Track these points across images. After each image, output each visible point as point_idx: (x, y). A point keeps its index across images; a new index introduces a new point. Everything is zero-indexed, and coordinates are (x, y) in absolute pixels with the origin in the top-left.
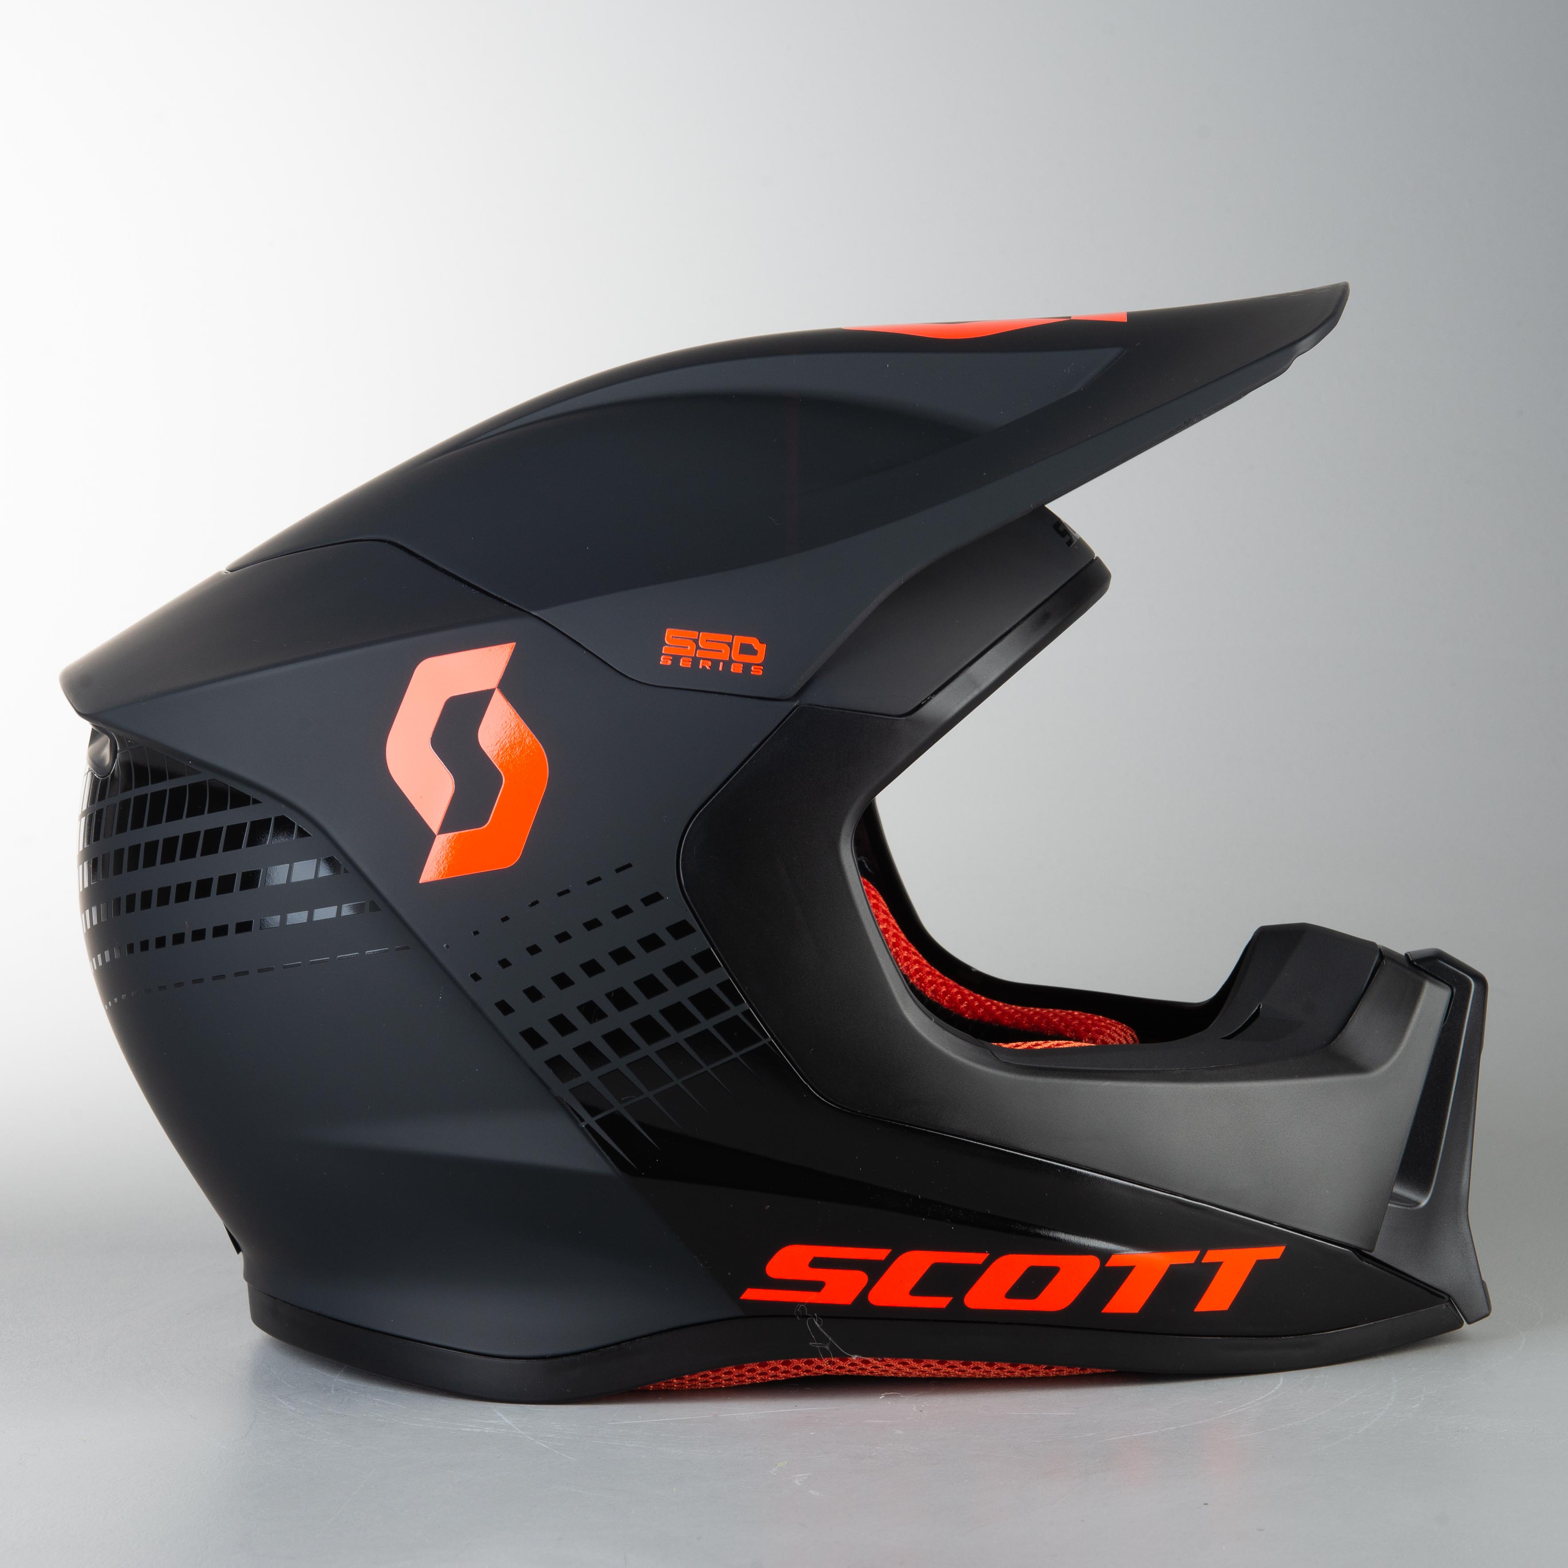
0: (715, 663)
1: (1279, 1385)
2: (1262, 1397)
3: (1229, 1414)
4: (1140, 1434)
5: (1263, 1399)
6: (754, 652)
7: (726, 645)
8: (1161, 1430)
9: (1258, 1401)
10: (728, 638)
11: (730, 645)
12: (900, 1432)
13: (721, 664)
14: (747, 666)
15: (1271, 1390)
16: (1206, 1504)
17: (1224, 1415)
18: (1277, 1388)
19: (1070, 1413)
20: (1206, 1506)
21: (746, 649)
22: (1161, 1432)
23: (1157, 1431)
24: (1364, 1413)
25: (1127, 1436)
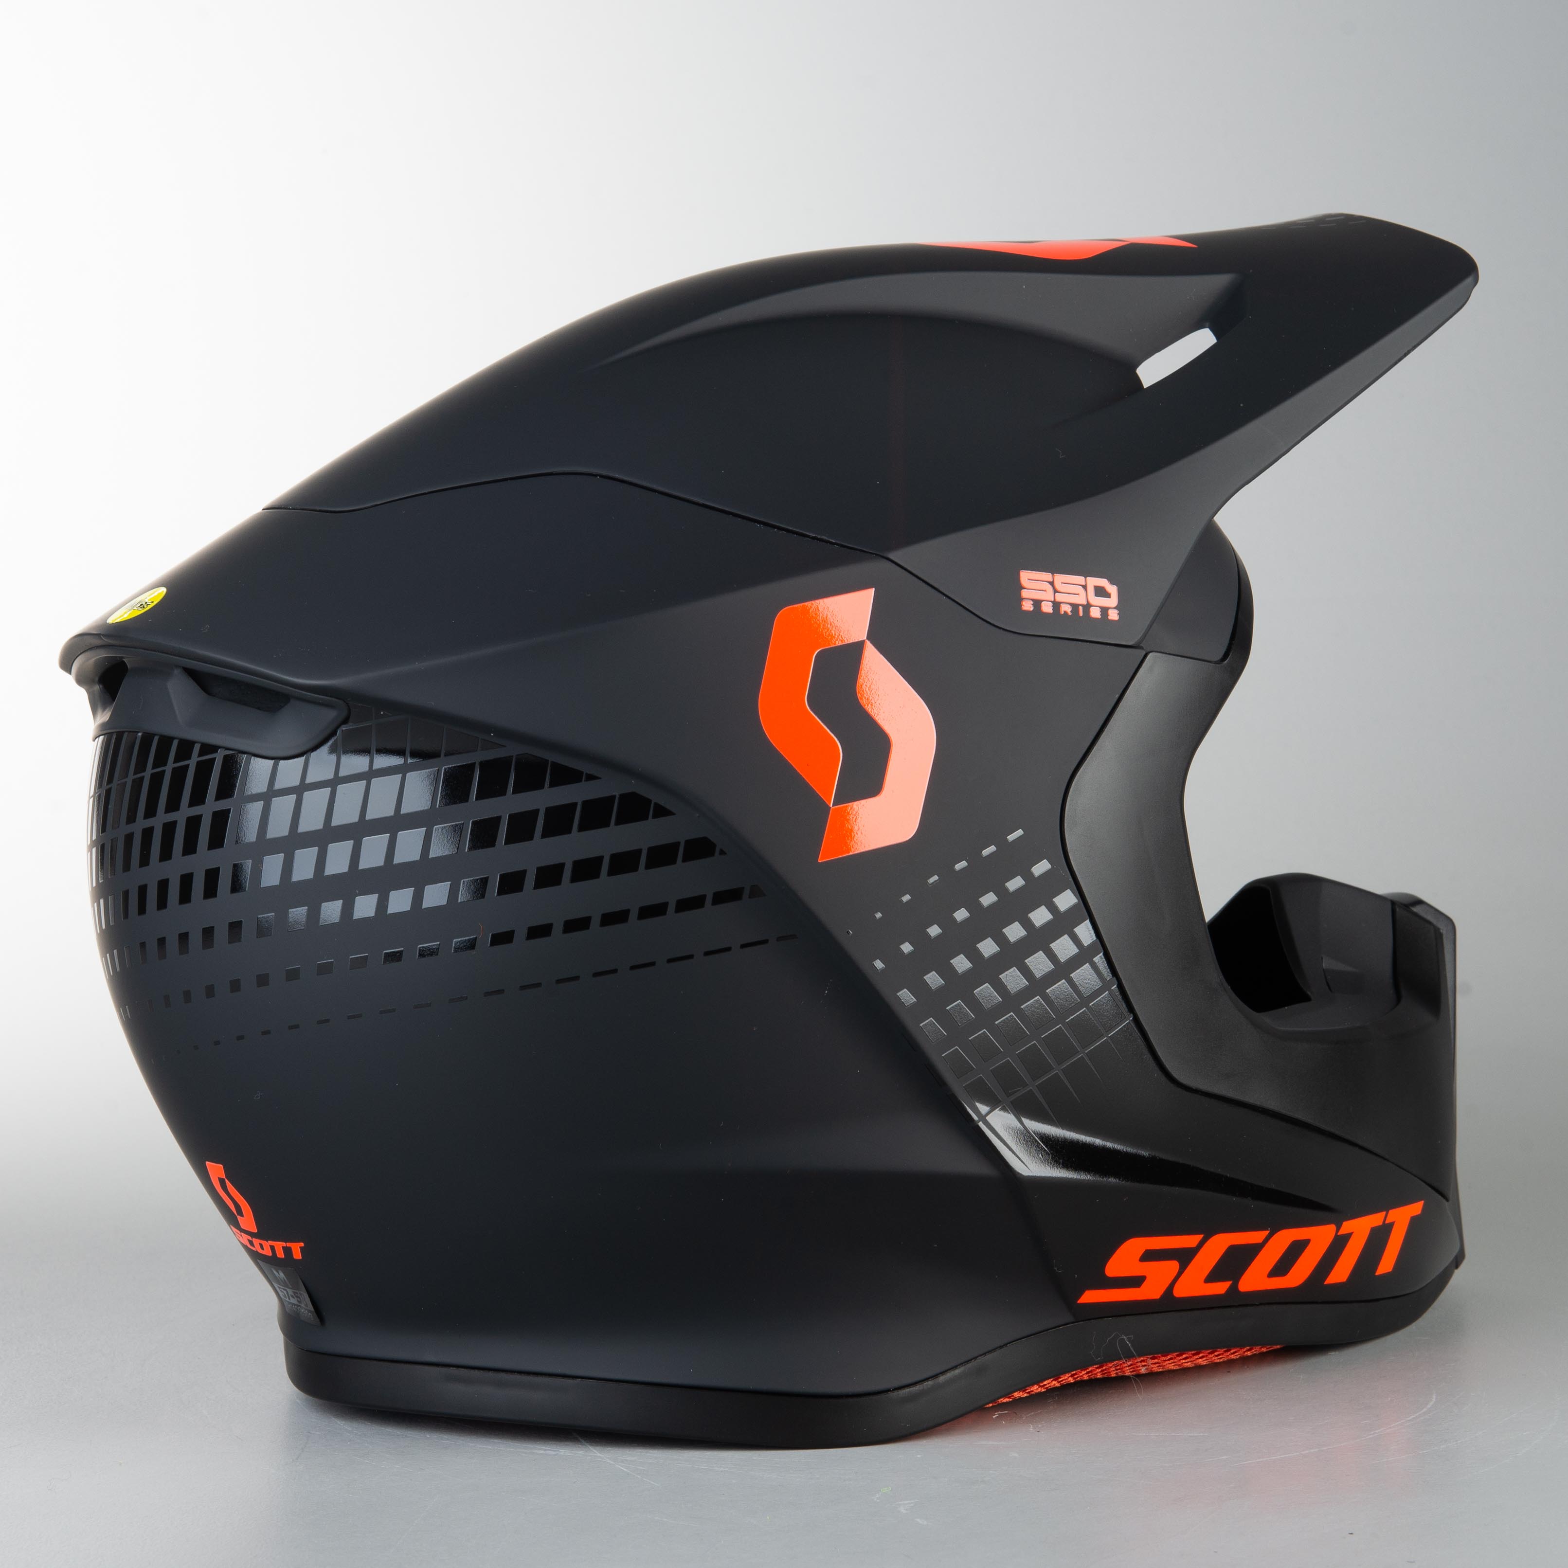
0: (1075, 607)
1: (1431, 1403)
2: (1413, 1417)
3: (1376, 1435)
4: (1279, 1457)
5: (1414, 1418)
6: (1107, 595)
7: (1081, 587)
8: (1302, 1453)
9: (1408, 1420)
10: (1080, 579)
11: (1085, 587)
12: (1016, 1455)
13: (1081, 608)
14: (1104, 610)
15: (1423, 1409)
16: (1351, 1534)
17: (1371, 1436)
18: (1429, 1406)
19: (1202, 1434)
20: (1351, 1535)
21: (1101, 592)
22: (1302, 1454)
23: (1298, 1454)
24: (1525, 1434)
25: (1265, 1459)
